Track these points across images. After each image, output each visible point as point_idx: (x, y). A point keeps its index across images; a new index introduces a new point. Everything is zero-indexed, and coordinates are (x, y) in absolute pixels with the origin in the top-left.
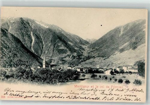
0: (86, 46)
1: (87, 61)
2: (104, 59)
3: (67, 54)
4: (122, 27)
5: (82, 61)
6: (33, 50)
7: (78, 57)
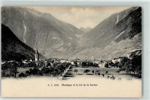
0: (81, 35)
1: (82, 52)
2: (100, 50)
3: (61, 44)
4: (117, 14)
5: (77, 52)
6: (25, 41)
7: (72, 48)
